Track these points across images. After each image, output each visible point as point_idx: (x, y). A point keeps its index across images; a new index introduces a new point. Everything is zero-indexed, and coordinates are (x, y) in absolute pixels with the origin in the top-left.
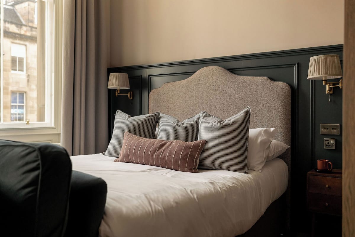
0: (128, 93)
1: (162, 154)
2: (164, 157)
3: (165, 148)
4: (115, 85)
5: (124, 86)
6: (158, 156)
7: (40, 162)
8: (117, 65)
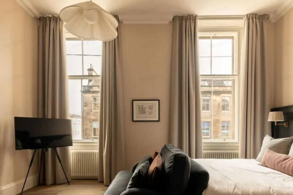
0: (284, 123)
1: (284, 164)
2: (285, 167)
3: (287, 161)
4: (272, 119)
5: (278, 119)
6: (281, 165)
7: (173, 160)
8: (278, 106)
